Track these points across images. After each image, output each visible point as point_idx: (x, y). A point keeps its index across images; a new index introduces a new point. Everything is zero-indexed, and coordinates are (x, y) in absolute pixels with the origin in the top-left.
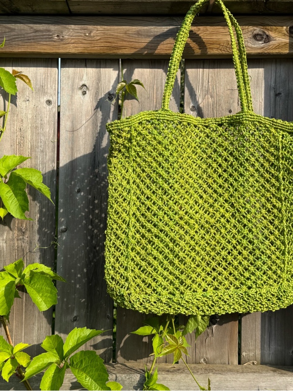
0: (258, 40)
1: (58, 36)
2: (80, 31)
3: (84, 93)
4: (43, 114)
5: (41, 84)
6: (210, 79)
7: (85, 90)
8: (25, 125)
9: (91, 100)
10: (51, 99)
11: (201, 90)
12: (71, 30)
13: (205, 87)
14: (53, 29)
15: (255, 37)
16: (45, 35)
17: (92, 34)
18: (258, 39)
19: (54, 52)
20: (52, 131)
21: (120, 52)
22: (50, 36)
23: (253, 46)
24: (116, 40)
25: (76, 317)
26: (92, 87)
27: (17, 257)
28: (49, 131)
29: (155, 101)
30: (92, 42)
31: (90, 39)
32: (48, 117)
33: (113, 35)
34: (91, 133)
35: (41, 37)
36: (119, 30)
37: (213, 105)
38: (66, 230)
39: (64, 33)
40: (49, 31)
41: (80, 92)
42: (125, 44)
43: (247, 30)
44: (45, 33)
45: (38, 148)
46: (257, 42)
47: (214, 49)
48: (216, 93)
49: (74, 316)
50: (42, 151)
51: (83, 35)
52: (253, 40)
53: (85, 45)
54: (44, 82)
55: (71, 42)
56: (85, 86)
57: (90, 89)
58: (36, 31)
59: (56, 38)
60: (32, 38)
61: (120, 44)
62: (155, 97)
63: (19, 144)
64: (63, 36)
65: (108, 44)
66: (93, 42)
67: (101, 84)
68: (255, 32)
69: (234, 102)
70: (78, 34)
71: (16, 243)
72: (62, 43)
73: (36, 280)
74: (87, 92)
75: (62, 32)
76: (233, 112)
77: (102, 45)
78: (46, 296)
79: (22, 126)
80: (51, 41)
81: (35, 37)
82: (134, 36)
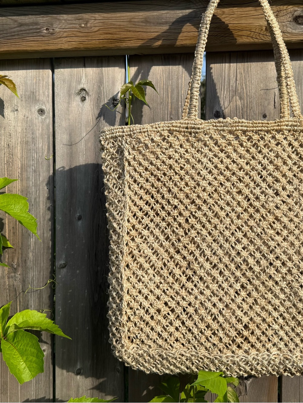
0: (300, 24)
1: (47, 29)
2: (74, 22)
3: (83, 99)
4: (35, 126)
5: (32, 90)
6: (238, 76)
7: (84, 95)
8: (13, 141)
9: (92, 107)
10: (44, 107)
11: (227, 91)
12: (63, 21)
13: (232, 86)
14: (42, 22)
15: (296, 19)
16: (31, 29)
17: (89, 25)
18: (300, 22)
19: (42, 50)
20: (46, 147)
21: (124, 45)
22: (38, 30)
23: (294, 31)
24: (119, 30)
25: (80, 369)
26: (93, 90)
27: (8, 298)
28: (42, 146)
29: (170, 107)
30: (89, 34)
31: (86, 31)
32: (41, 129)
33: (114, 25)
34: (93, 148)
35: (28, 32)
36: (122, 18)
37: (242, 109)
38: (66, 266)
39: (55, 26)
40: (37, 24)
41: (78, 98)
42: (129, 34)
43: (285, 11)
44: (31, 27)
45: (30, 167)
46: (299, 26)
47: (244, 37)
48: (247, 94)
49: (77, 369)
50: (35, 171)
51: (77, 26)
52: (294, 23)
53: (81, 38)
54: (34, 87)
55: (63, 36)
56: (85, 90)
57: (91, 94)
58: (21, 25)
59: (45, 31)
60: (16, 33)
61: (123, 35)
62: (170, 101)
63: (7, 162)
64: (53, 29)
65: (109, 36)
66: (91, 34)
67: (104, 88)
68: (296, 14)
69: (269, 104)
70: (71, 26)
71: (7, 282)
72: (52, 37)
73: (20, 338)
74: (87, 97)
75: (52, 25)
76: (268, 116)
77: (102, 37)
78: (31, 361)
79: (10, 141)
80: (39, 36)
81: (20, 33)
82: (141, 24)
